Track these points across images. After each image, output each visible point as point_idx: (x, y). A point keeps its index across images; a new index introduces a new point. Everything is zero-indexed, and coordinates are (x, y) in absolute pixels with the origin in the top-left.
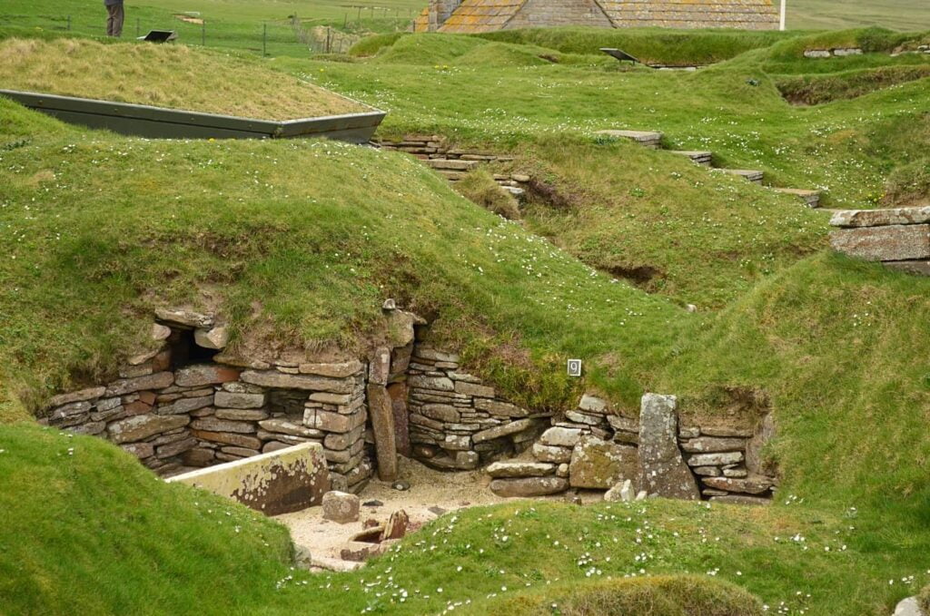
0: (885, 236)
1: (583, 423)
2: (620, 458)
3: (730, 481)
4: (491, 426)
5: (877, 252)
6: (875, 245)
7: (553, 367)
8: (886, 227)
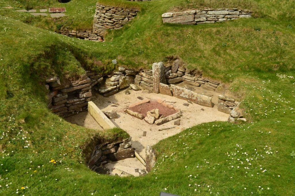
0: (182, 18)
1: (120, 74)
2: (128, 79)
3: (172, 76)
4: (94, 82)
5: (179, 22)
6: (178, 20)
7: (109, 63)
8: (182, 16)
